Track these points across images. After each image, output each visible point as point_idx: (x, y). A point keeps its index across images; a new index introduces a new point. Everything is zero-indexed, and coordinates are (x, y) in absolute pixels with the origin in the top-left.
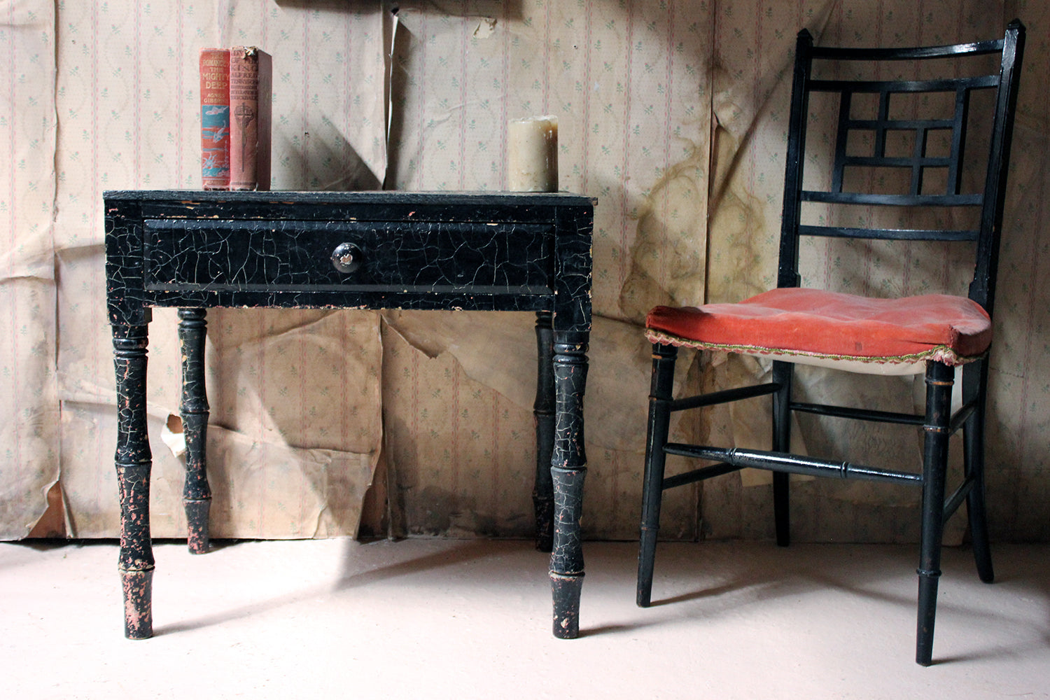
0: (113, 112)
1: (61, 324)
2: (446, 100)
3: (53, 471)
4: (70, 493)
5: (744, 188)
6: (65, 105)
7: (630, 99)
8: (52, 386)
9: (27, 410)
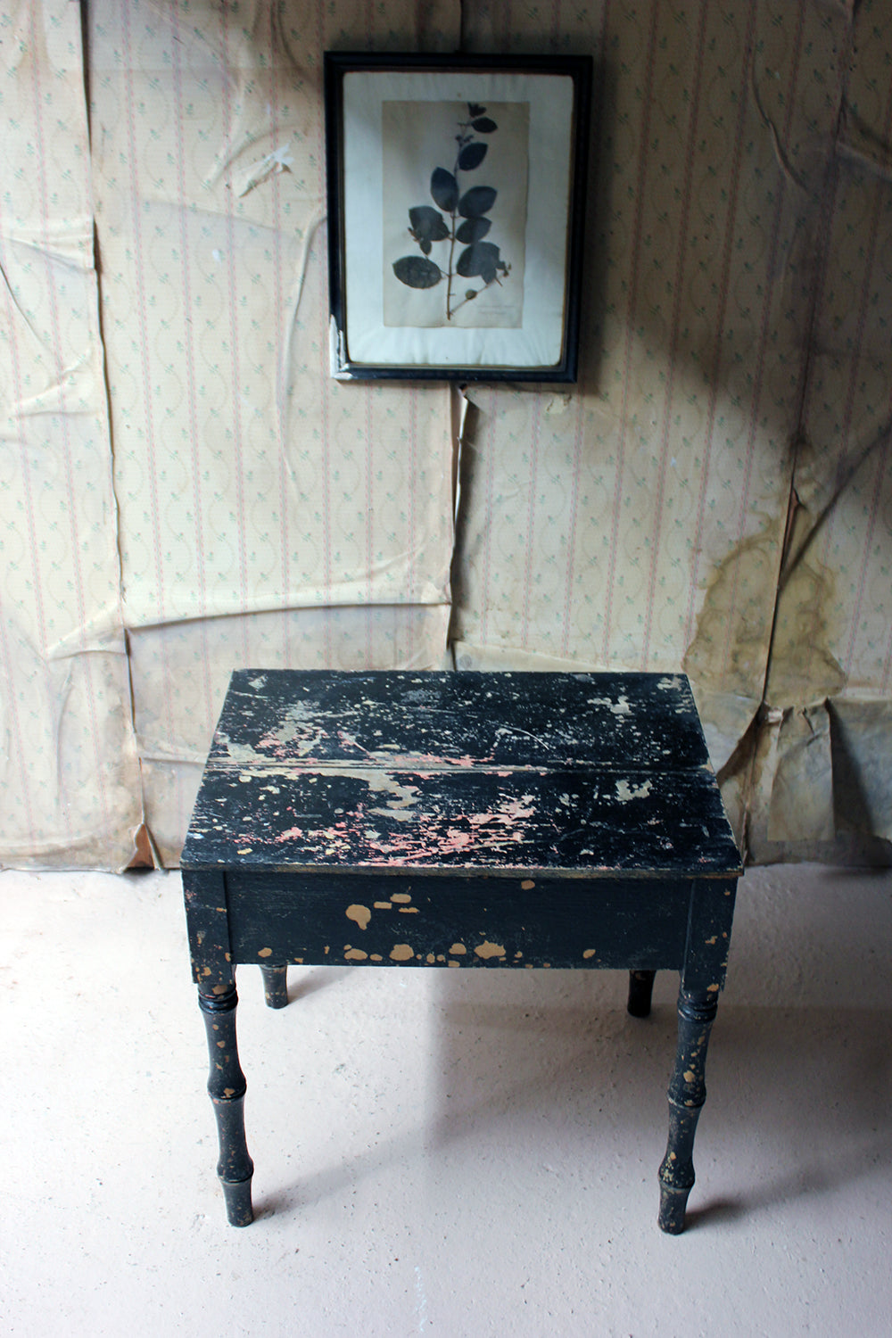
0: (173, 494)
1: (135, 688)
2: (515, 476)
3: (138, 814)
4: (154, 830)
5: (817, 560)
6: (125, 488)
7: (707, 474)
8: (131, 743)
9: (109, 763)
